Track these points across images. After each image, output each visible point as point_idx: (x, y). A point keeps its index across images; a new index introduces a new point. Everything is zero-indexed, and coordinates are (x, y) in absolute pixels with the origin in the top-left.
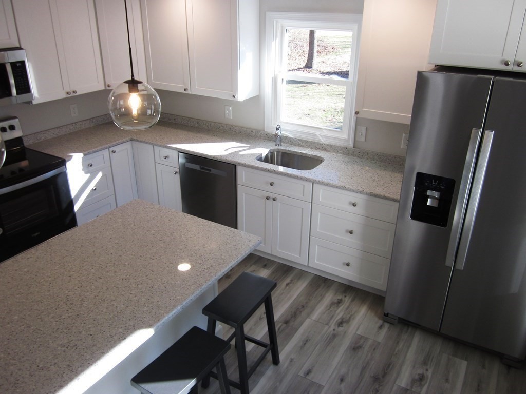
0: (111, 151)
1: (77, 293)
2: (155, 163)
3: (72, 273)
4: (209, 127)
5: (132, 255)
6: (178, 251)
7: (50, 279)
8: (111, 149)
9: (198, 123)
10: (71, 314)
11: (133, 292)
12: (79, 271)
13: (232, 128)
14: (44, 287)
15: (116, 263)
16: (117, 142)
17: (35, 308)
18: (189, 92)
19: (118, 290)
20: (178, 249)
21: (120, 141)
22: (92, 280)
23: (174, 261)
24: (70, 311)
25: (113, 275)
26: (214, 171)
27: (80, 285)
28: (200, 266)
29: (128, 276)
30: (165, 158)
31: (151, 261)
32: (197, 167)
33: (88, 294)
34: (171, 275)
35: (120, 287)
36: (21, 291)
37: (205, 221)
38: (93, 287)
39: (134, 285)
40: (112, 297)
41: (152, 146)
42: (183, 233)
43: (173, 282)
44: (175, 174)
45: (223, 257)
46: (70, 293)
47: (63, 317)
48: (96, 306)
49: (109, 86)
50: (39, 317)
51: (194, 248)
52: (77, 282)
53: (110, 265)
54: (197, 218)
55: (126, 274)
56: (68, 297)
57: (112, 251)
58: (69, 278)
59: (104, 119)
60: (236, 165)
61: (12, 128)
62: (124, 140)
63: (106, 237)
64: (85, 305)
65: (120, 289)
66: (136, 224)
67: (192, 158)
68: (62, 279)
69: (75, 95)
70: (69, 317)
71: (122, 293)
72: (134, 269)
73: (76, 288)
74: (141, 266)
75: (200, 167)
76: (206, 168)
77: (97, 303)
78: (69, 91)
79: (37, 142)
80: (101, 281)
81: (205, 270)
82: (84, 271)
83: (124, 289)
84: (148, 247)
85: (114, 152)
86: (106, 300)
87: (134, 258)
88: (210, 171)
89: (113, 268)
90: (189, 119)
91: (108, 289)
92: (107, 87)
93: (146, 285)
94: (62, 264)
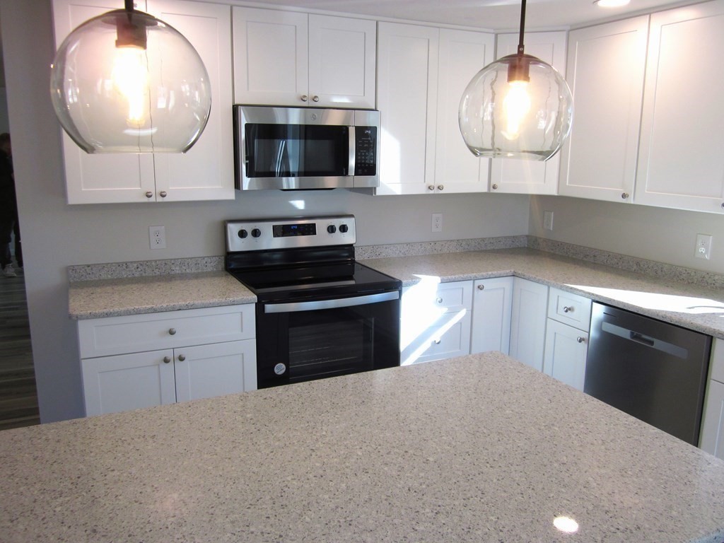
0: (476, 285)
1: (307, 486)
2: (547, 317)
3: (319, 444)
4: (659, 272)
5: (450, 444)
6: (556, 465)
7: (277, 443)
8: (478, 283)
9: (638, 264)
10: (269, 529)
11: (420, 528)
12: (333, 445)
13: (707, 277)
14: (259, 454)
15: (411, 452)
16: (490, 273)
17: (216, 490)
18: (630, 201)
19: (391, 510)
20: (557, 461)
21: (495, 272)
22: (348, 470)
23: (541, 486)
24: (272, 520)
25: (394, 473)
26: (659, 344)
27: (321, 472)
28: (607, 517)
29: (424, 486)
30: (566, 311)
31: (485, 470)
32: (624, 333)
33: (326, 497)
34: (523, 514)
35: (398, 504)
36: (218, 449)
37: (632, 419)
38: (344, 485)
39: (427, 510)
40: (371, 521)
41: (547, 287)
42: (576, 432)
43: (524, 536)
44: (580, 341)
45: (674, 513)
46: (294, 482)
47: (252, 529)
48: (326, 531)
49: (494, 187)
50: (211, 511)
51: (597, 470)
52: (318, 464)
53: (396, 450)
54: (613, 408)
55: (421, 481)
56: (286, 489)
57: (413, 427)
58: (309, 452)
59: (479, 244)
60: (712, 337)
61: (344, 229)
62: (502, 272)
63: (412, 399)
64: (308, 519)
65: (395, 509)
66: (478, 391)
67: (618, 314)
68: (296, 451)
69: (441, 192)
70: (262, 533)
71: (396, 521)
72: (444, 475)
73: (311, 476)
74: (460, 473)
75: (632, 333)
76: (644, 337)
77: (332, 523)
78: (432, 184)
79: (374, 258)
80: (365, 478)
81: (619, 534)
82: (342, 447)
83: (403, 512)
84: (488, 439)
85: (480, 288)
86: (353, 523)
87: (452, 451)
88: (652, 343)
89: (400, 459)
90: (621, 257)
91: (371, 500)
92: (492, 188)
93: (456, 519)
94: (312, 424)
